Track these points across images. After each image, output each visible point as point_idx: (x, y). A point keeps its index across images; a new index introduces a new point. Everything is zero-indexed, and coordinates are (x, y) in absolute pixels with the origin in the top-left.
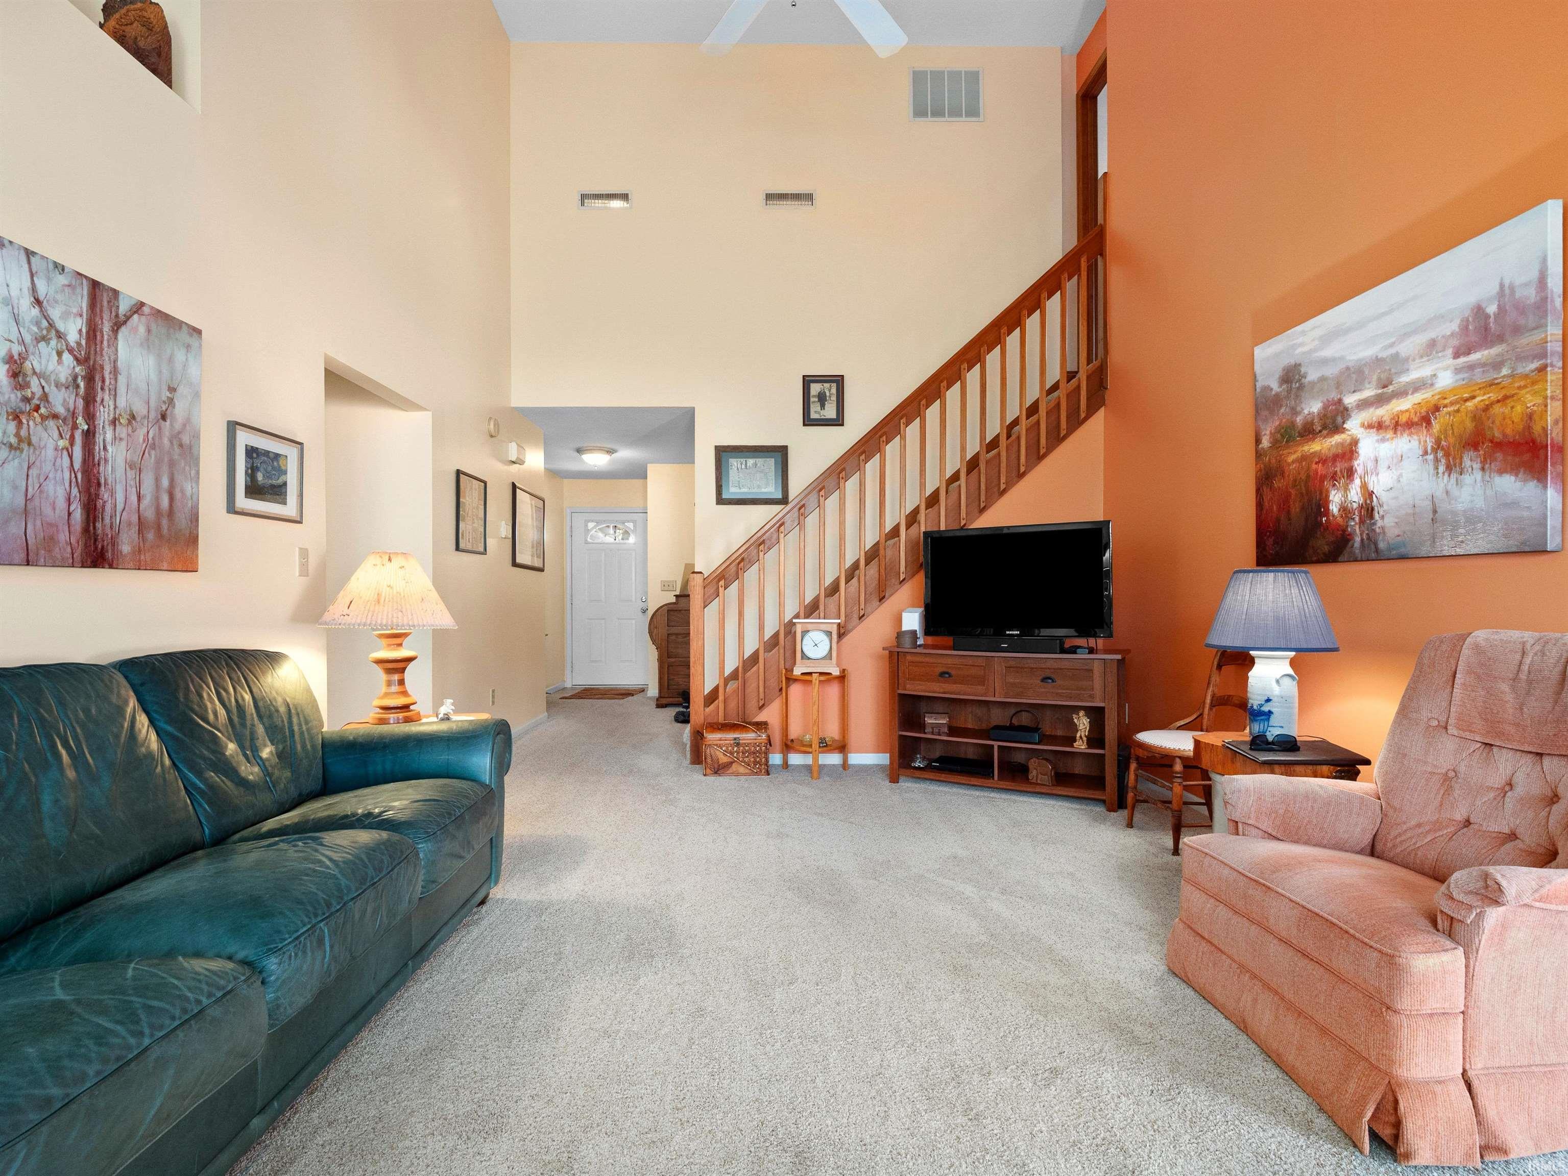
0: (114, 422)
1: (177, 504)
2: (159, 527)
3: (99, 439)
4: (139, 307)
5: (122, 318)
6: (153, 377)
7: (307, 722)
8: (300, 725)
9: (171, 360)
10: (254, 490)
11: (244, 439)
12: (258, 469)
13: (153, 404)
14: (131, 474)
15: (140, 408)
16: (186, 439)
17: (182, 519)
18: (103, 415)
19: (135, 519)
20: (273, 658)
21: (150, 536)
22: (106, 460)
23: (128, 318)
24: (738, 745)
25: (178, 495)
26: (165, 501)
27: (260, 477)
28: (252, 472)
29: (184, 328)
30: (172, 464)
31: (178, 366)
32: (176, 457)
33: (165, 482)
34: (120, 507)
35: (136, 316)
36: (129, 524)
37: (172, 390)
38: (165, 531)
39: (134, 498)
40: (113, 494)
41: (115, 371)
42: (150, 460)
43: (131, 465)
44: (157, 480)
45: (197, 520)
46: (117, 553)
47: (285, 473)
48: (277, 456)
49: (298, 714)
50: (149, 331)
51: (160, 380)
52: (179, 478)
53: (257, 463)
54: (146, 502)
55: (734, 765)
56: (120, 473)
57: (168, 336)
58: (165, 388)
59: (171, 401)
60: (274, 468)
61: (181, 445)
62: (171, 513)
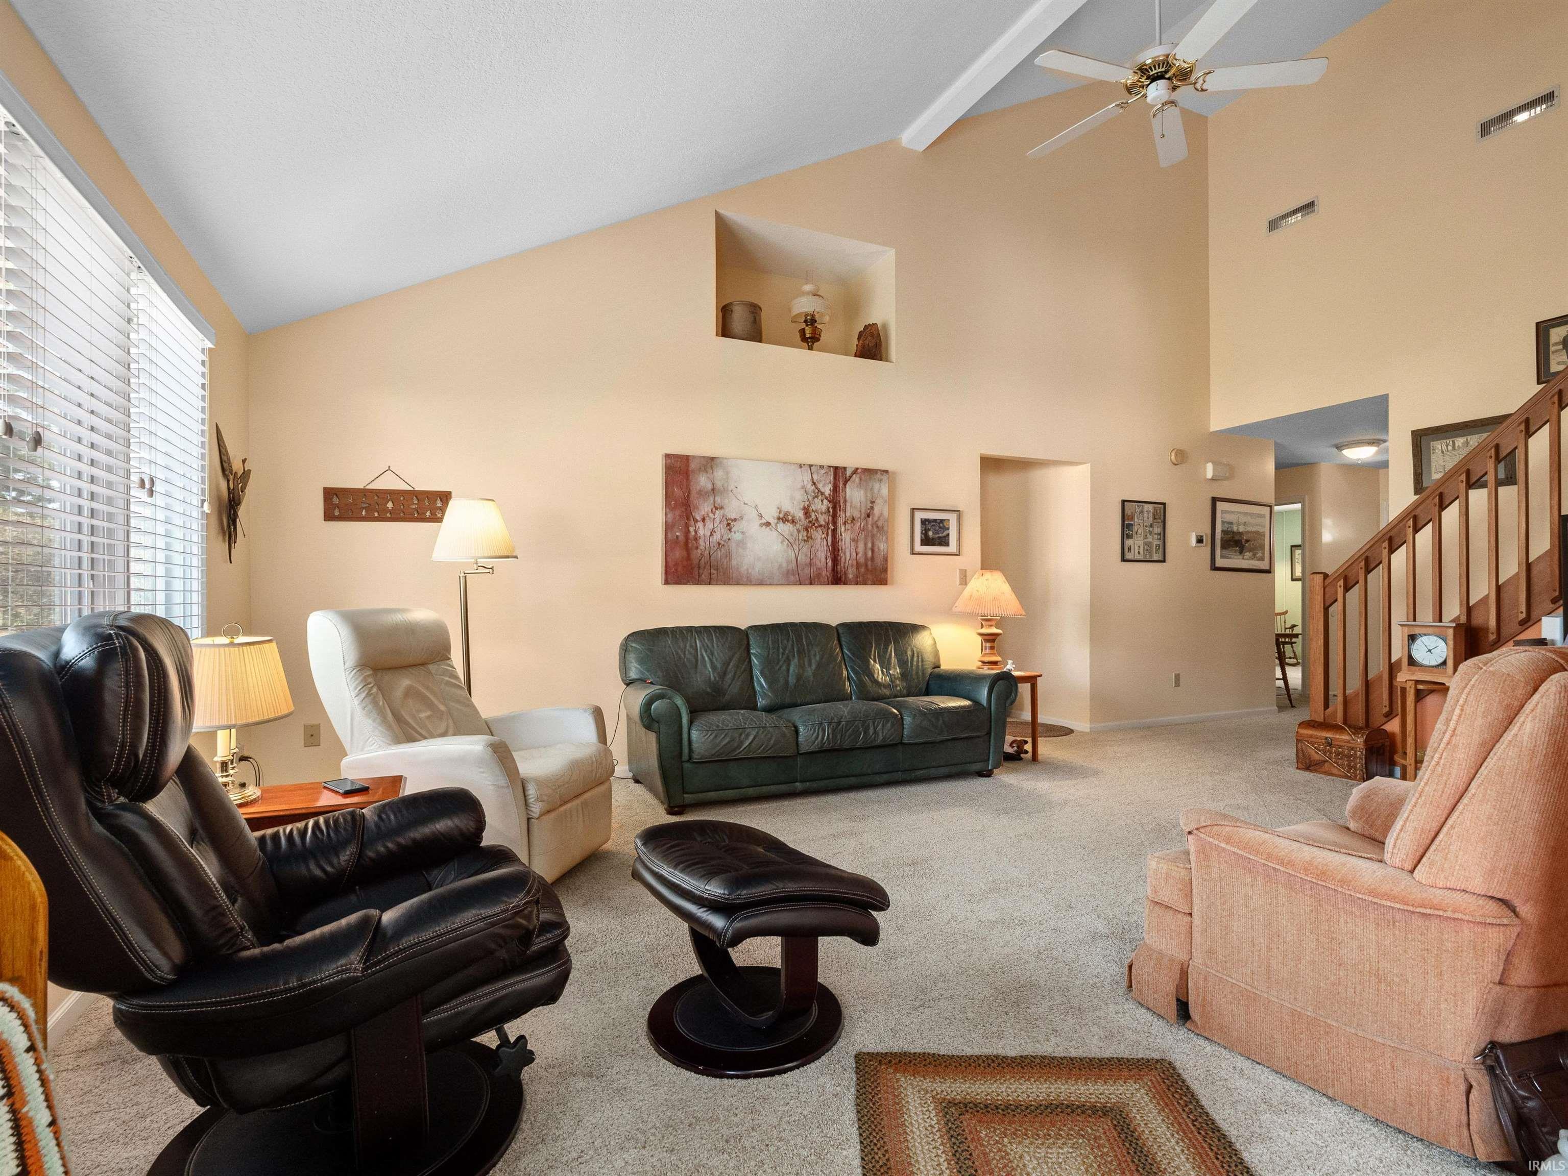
0: (845, 523)
1: (876, 554)
2: (866, 565)
3: (839, 532)
4: (856, 471)
5: (848, 478)
6: (863, 499)
7: (922, 661)
8: (918, 661)
9: (872, 489)
10: (926, 541)
11: (919, 516)
12: (929, 530)
13: (863, 511)
14: (853, 544)
15: (856, 514)
16: (880, 524)
17: (879, 561)
18: (840, 521)
19: (855, 563)
20: (915, 628)
21: (862, 570)
22: (842, 540)
23: (850, 477)
24: (1330, 745)
25: (876, 550)
26: (870, 554)
27: (930, 533)
28: (925, 533)
29: (879, 472)
30: (873, 536)
31: (876, 491)
32: (875, 533)
33: (870, 545)
34: (848, 558)
35: (854, 475)
36: (852, 566)
37: (873, 502)
38: (870, 567)
39: (854, 554)
40: (845, 554)
41: (845, 501)
42: (862, 536)
43: (853, 540)
44: (866, 544)
45: (887, 561)
46: (846, 577)
47: (948, 529)
48: (942, 521)
49: (918, 656)
50: (861, 480)
51: (867, 499)
52: (877, 542)
53: (929, 527)
54: (860, 555)
55: (1326, 765)
56: (848, 544)
57: (870, 479)
58: (869, 502)
59: (872, 508)
60: (940, 527)
61: (877, 527)
62: (873, 558)
